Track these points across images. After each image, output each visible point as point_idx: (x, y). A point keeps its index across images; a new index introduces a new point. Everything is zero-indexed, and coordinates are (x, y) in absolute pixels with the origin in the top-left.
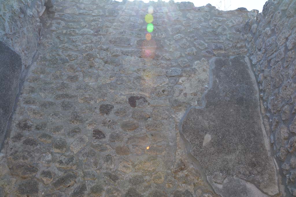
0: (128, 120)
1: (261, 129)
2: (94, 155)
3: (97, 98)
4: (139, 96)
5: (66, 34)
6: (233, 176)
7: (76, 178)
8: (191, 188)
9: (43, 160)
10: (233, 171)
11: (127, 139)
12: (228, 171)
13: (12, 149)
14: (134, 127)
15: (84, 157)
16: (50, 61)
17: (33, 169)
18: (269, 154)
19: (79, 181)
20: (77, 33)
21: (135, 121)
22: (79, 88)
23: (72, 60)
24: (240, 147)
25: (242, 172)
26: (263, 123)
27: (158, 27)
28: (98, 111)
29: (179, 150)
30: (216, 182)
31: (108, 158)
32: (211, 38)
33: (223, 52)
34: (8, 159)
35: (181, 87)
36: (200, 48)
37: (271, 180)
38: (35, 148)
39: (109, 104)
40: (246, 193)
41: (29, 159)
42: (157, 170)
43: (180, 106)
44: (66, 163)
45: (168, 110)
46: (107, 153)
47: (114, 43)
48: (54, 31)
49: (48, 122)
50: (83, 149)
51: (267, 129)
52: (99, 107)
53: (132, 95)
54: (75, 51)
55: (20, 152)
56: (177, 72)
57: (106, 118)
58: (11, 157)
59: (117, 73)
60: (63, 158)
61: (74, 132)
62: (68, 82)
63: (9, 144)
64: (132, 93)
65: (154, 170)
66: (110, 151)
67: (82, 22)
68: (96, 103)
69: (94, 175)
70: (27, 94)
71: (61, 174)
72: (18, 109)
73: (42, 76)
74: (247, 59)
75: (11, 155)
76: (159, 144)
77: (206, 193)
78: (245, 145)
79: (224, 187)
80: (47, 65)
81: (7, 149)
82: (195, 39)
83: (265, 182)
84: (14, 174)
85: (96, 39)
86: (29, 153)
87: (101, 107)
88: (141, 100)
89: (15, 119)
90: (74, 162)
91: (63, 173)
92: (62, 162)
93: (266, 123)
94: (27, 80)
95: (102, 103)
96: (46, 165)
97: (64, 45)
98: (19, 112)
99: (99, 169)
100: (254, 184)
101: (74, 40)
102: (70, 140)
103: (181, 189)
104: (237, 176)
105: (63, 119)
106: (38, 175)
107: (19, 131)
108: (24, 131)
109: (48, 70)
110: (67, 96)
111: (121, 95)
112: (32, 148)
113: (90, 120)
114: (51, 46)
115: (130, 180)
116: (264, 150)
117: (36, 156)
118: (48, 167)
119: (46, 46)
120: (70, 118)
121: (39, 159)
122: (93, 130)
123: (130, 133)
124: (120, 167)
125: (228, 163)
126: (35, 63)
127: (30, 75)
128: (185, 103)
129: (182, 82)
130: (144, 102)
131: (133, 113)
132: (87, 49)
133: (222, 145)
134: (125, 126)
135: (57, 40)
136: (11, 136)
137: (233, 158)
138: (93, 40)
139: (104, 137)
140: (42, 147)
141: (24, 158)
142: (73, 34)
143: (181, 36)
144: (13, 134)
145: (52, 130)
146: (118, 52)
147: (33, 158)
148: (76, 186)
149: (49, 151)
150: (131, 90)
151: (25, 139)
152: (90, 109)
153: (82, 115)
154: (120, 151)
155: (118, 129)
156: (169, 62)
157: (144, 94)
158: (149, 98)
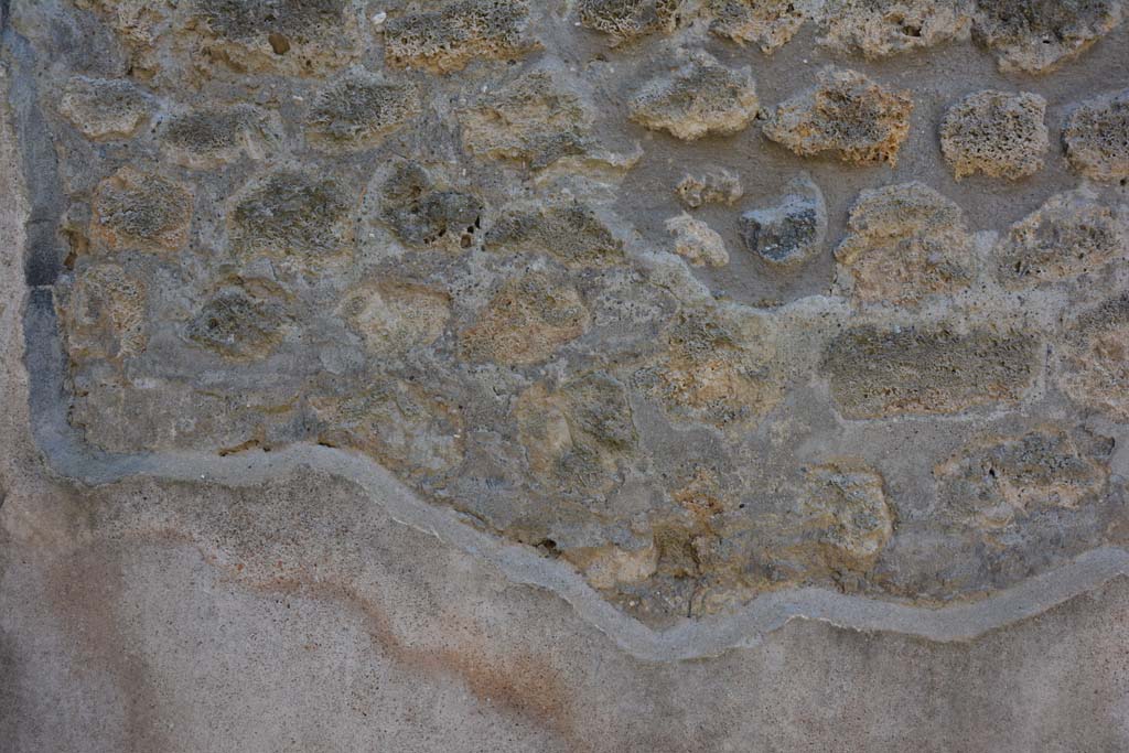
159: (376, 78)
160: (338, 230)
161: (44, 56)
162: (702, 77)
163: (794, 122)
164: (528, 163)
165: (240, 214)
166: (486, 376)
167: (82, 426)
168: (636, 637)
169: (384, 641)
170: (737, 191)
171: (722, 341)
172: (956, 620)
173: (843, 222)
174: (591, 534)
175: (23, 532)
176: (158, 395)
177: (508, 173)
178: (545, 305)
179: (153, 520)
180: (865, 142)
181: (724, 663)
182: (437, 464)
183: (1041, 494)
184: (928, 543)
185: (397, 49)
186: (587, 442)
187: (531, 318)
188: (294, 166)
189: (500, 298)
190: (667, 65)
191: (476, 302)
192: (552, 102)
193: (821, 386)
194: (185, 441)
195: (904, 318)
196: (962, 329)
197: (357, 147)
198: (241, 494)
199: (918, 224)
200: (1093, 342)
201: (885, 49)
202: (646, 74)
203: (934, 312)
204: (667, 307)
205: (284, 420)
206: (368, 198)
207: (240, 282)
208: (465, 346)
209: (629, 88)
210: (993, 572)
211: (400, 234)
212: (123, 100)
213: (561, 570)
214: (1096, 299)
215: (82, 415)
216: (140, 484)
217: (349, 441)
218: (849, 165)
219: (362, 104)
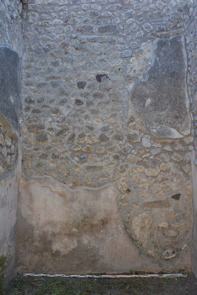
0: (97, 92)
1: (185, 94)
2: (78, 115)
3: (74, 77)
4: (103, 74)
5: (41, 26)
6: (163, 124)
7: (69, 130)
8: (137, 132)
9: (47, 121)
10: (164, 121)
11: (97, 104)
12: (160, 121)
13: (26, 116)
14: (101, 96)
15: (72, 117)
16: (35, 51)
17: (42, 127)
18: (188, 111)
19: (71, 132)
20: (51, 25)
21: (102, 92)
22: (61, 71)
23: (51, 49)
24: (169, 106)
25: (169, 122)
26: (187, 90)
27: (114, 13)
28: (76, 86)
29: (130, 110)
30: (152, 128)
31: (87, 117)
32: (156, 20)
33: (165, 33)
34: (25, 123)
35: (132, 65)
36: (147, 31)
37: (187, 126)
38: (40, 115)
39: (83, 81)
40: (170, 134)
41: (38, 122)
42: (117, 122)
43: (131, 80)
44: (61, 122)
45: (123, 83)
46: (86, 114)
47: (80, 32)
48: (31, 23)
49: (45, 97)
50: (71, 112)
51: (189, 94)
52: (76, 84)
53: (98, 74)
54: (52, 41)
55: (32, 118)
56: (129, 54)
57: (83, 91)
58: (26, 121)
59: (86, 57)
60: (58, 119)
61: (63, 102)
62: (52, 67)
63: (23, 113)
64: (98, 72)
65: (115, 123)
66: (87, 112)
67: (52, 12)
68: (75, 81)
69: (79, 128)
70: (25, 79)
71: (59, 129)
72: (22, 90)
73: (32, 64)
74: (182, 39)
75: (27, 120)
76: (117, 106)
77: (146, 135)
78: (173, 105)
79: (157, 131)
80: (34, 55)
81: (23, 117)
82: (143, 23)
83: (183, 128)
84: (31, 131)
85: (67, 29)
86: (37, 118)
87: (78, 83)
88: (105, 77)
89: (22, 97)
90: (66, 121)
91: (60, 128)
92: (59, 122)
93: (189, 89)
94: (23, 68)
95: (78, 81)
96: (49, 124)
97: (42, 36)
98: (24, 92)
99: (81, 124)
100: (176, 129)
101: (49, 31)
102: (61, 108)
103: (131, 133)
104: (166, 124)
105: (54, 94)
106: (46, 130)
107: (27, 105)
108: (30, 105)
109: (36, 59)
110: (54, 77)
111: (91, 74)
112: (38, 115)
113: (72, 93)
114: (32, 38)
115: (101, 129)
116: (185, 108)
117: (42, 119)
118: (50, 126)
119: (29, 38)
120: (59, 93)
121: (44, 121)
122: (75, 100)
123: (99, 100)
124: (94, 122)
125: (161, 117)
126: (25, 54)
127: (24, 64)
128: (134, 77)
129: (132, 62)
130: (107, 78)
131: (100, 86)
132: (61, 39)
133: (157, 105)
134: (96, 96)
135: (36, 32)
136: (23, 109)
137: (164, 113)
138: (64, 30)
139: (83, 104)
140: (44, 113)
141: (35, 121)
142: (48, 25)
143: (132, 21)
144: (24, 107)
145: (49, 102)
146: (85, 39)
147: (40, 120)
148: (69, 135)
149: (49, 116)
150: (97, 70)
151: (32, 110)
152: (71, 86)
153: (66, 90)
154: (93, 112)
155: (91, 98)
156: (123, 46)
157: (106, 72)
158: (110, 75)
159: (51, 145)
160: (48, 158)
161: (22, 143)
162: (77, 146)
163: (84, 149)
164: (63, 153)
165: (40, 156)
166: (60, 170)
167: (26, 174)
168: (72, 190)
169: (51, 191)
170: (80, 155)
171: (78, 167)
172: (97, 189)
173: (88, 157)
174: (68, 182)
175: (21, 183)
176: (33, 171)
177: (61, 153)
178: (64, 164)
179: (33, 181)
180: (89, 151)
181: (78, 192)
182: (56, 177)
183: (104, 179)
184: (94, 183)
185: (52, 143)
186: (67, 175)
187: (63, 165)
188: (44, 153)
189: (61, 164)
190: (74, 145)
191: (59, 164)
192: (65, 148)
193: (86, 170)
194: (35, 175)
195: (92, 165)
196: (97, 166)
197: (49, 151)
198: (40, 179)
199: (94, 157)
200: (108, 167)
201: (91, 143)
202: (72, 145)
203: (95, 165)
204: (74, 164)
205: (43, 173)
206: (50, 155)
207: (40, 162)
208: (58, 167)
209: (71, 147)
210: (100, 185)
211: (53, 159)
212: (30, 147)
213: (66, 185)
214: (108, 163)
215: (26, 173)
216: (32, 179)
217: (49, 175)
218: (89, 153)
219: (49, 148)
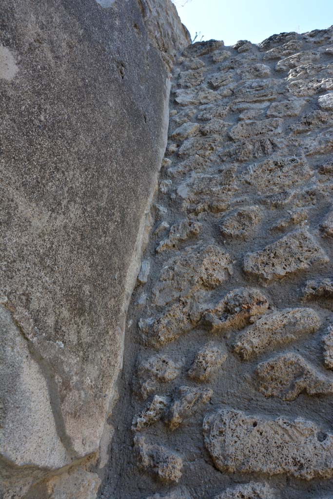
1: (139, 223)
25: (34, 305)
37: (98, 392)
78: (92, 223)
83: (83, 394)
116: (120, 281)
137: (35, 222)
